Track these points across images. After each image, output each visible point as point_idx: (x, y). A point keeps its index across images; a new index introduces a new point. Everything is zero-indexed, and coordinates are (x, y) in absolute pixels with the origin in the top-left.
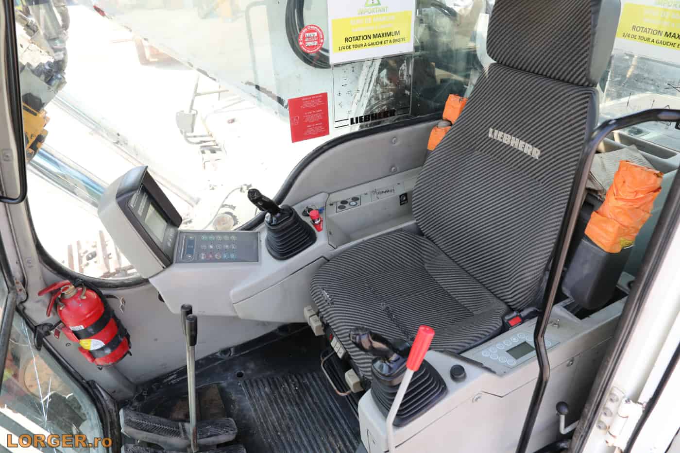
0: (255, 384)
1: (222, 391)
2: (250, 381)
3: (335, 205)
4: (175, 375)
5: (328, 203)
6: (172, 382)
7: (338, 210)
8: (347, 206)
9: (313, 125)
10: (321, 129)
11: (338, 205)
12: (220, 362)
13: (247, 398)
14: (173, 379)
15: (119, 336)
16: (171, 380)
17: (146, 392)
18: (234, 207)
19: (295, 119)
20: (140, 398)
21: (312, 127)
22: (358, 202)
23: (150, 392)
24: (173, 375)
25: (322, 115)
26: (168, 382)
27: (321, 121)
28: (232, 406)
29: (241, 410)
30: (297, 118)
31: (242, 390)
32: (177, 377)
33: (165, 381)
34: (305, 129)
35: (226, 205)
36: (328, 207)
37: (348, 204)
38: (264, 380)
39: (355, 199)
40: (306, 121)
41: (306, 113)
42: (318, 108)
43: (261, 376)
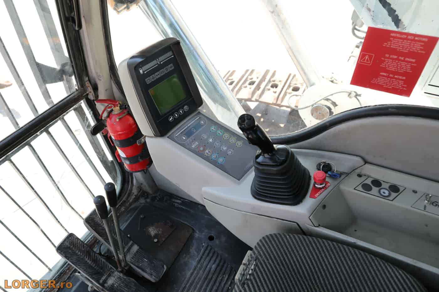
0: (211, 255)
1: (191, 237)
2: (211, 249)
3: (363, 179)
4: (181, 202)
5: (358, 171)
6: (176, 204)
7: (360, 188)
8: (375, 190)
9: (391, 75)
10: (400, 85)
11: (366, 182)
12: (209, 217)
13: (197, 259)
14: (178, 203)
15: (139, 157)
16: (176, 203)
17: (159, 197)
18: (337, 105)
19: (367, 57)
20: (153, 199)
21: (388, 77)
22: (394, 195)
23: (161, 200)
24: (179, 200)
25: (412, 68)
26: (174, 202)
27: (405, 74)
28: (185, 255)
29: (186, 264)
30: (370, 57)
31: (201, 250)
32: (181, 204)
33: (173, 200)
34: (377, 76)
35: (330, 100)
36: (354, 175)
37: (378, 189)
38: (219, 258)
39: (394, 189)
40: (383, 65)
41: (387, 55)
42: (411, 54)
43: (220, 252)
